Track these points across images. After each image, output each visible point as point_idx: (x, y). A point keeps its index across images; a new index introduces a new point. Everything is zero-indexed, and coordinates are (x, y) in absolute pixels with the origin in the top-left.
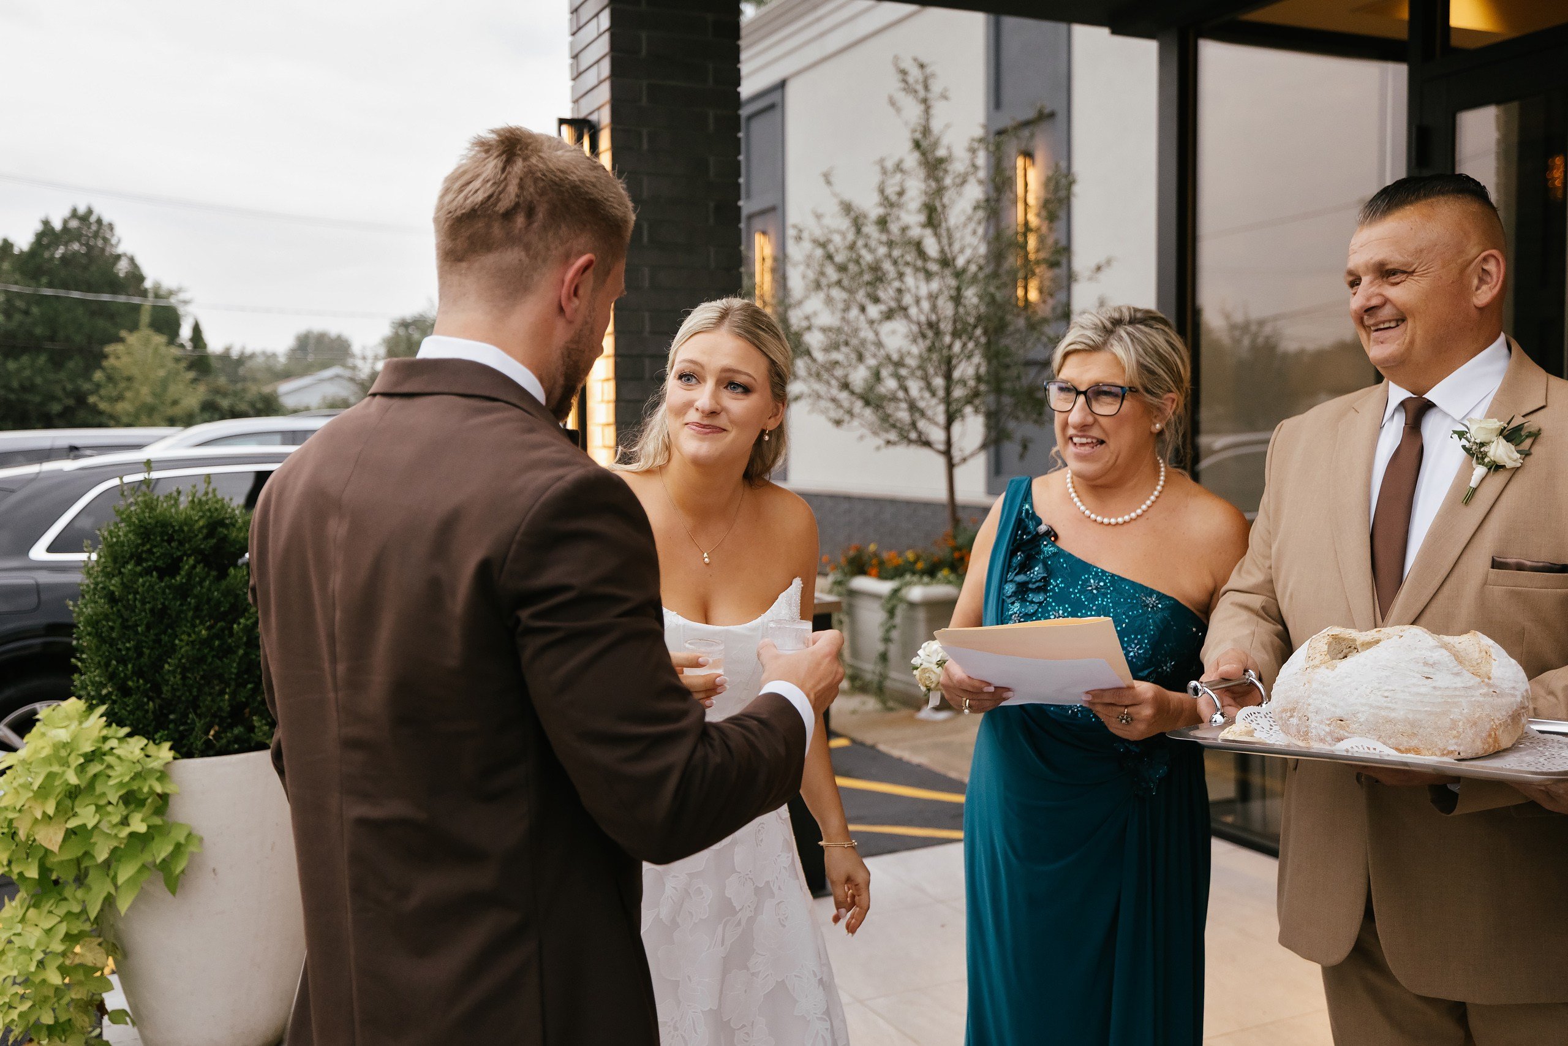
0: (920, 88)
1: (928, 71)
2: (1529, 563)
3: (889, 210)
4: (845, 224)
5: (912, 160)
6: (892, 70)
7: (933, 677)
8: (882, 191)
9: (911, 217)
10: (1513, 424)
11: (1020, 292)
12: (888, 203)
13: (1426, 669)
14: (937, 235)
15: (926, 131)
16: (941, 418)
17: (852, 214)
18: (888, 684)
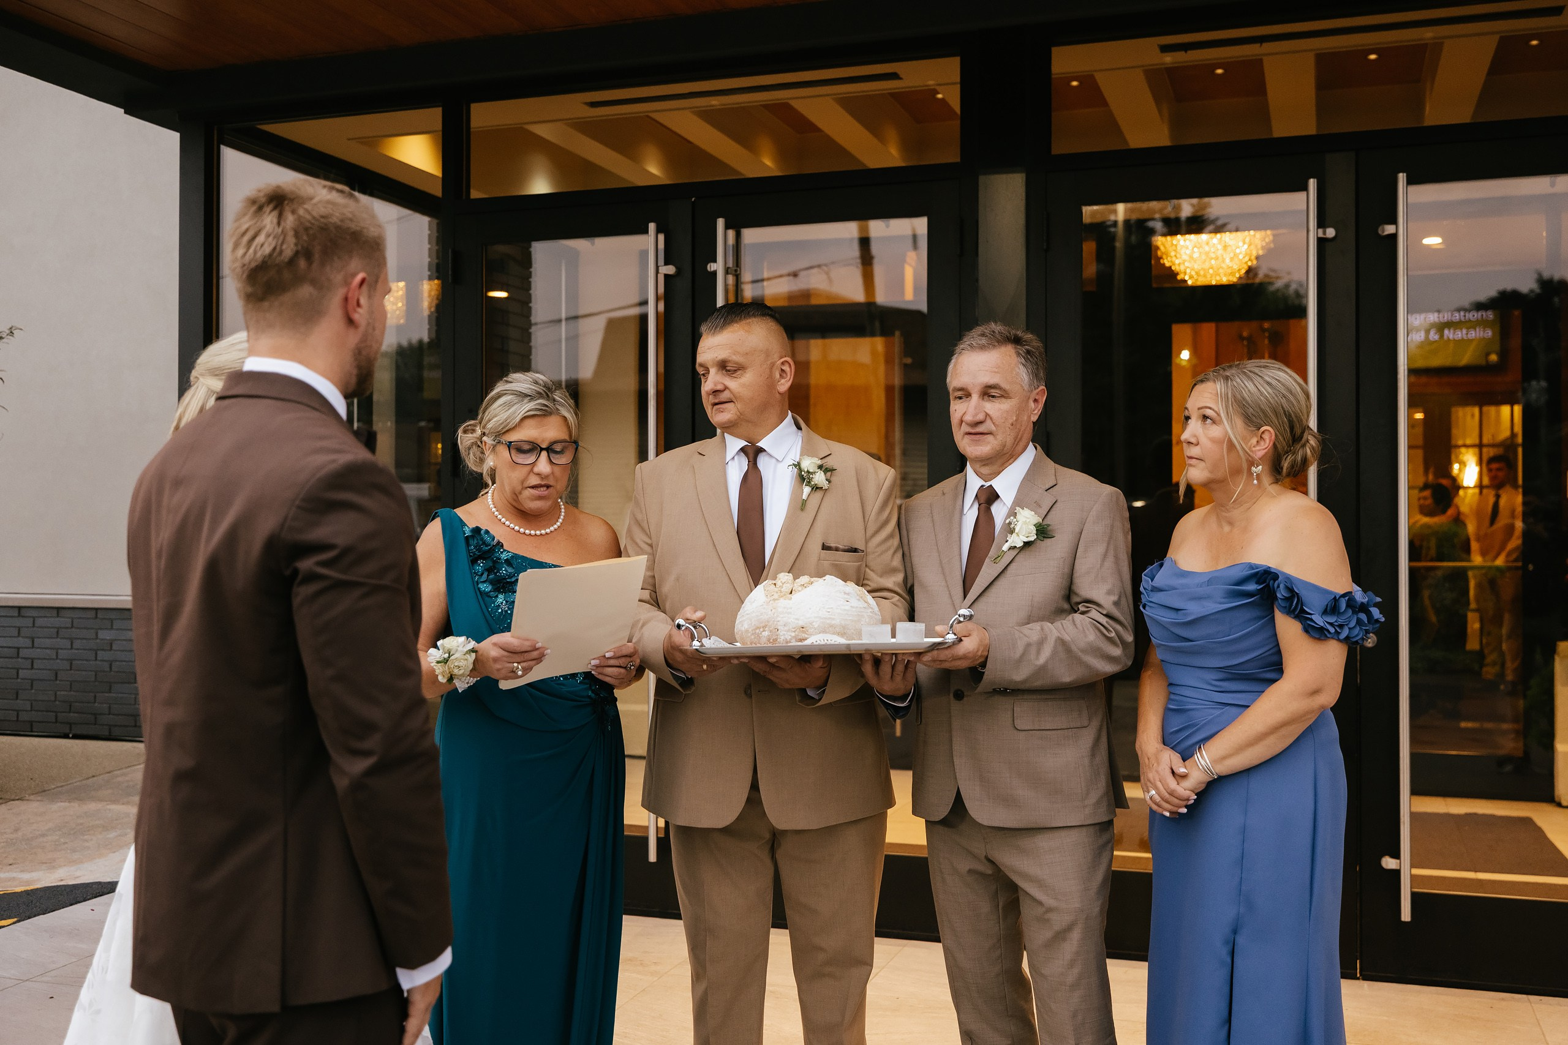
13: (846, 596)
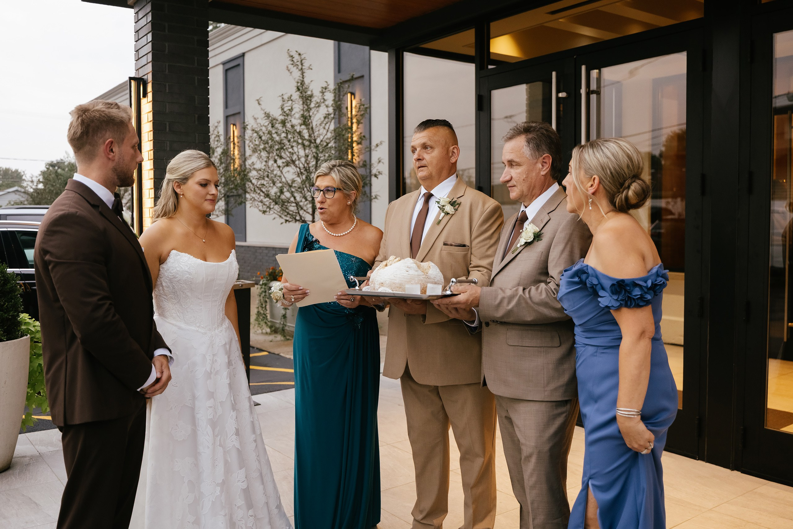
0: (299, 63)
1: (303, 57)
2: (454, 244)
3: (286, 117)
4: (266, 122)
5: (296, 95)
6: (287, 56)
7: (278, 294)
8: (282, 109)
9: (296, 120)
10: (453, 200)
11: (350, 157)
12: (284, 113)
14: (308, 129)
15: (303, 83)
16: (310, 210)
17: (270, 118)
18: (286, 328)
